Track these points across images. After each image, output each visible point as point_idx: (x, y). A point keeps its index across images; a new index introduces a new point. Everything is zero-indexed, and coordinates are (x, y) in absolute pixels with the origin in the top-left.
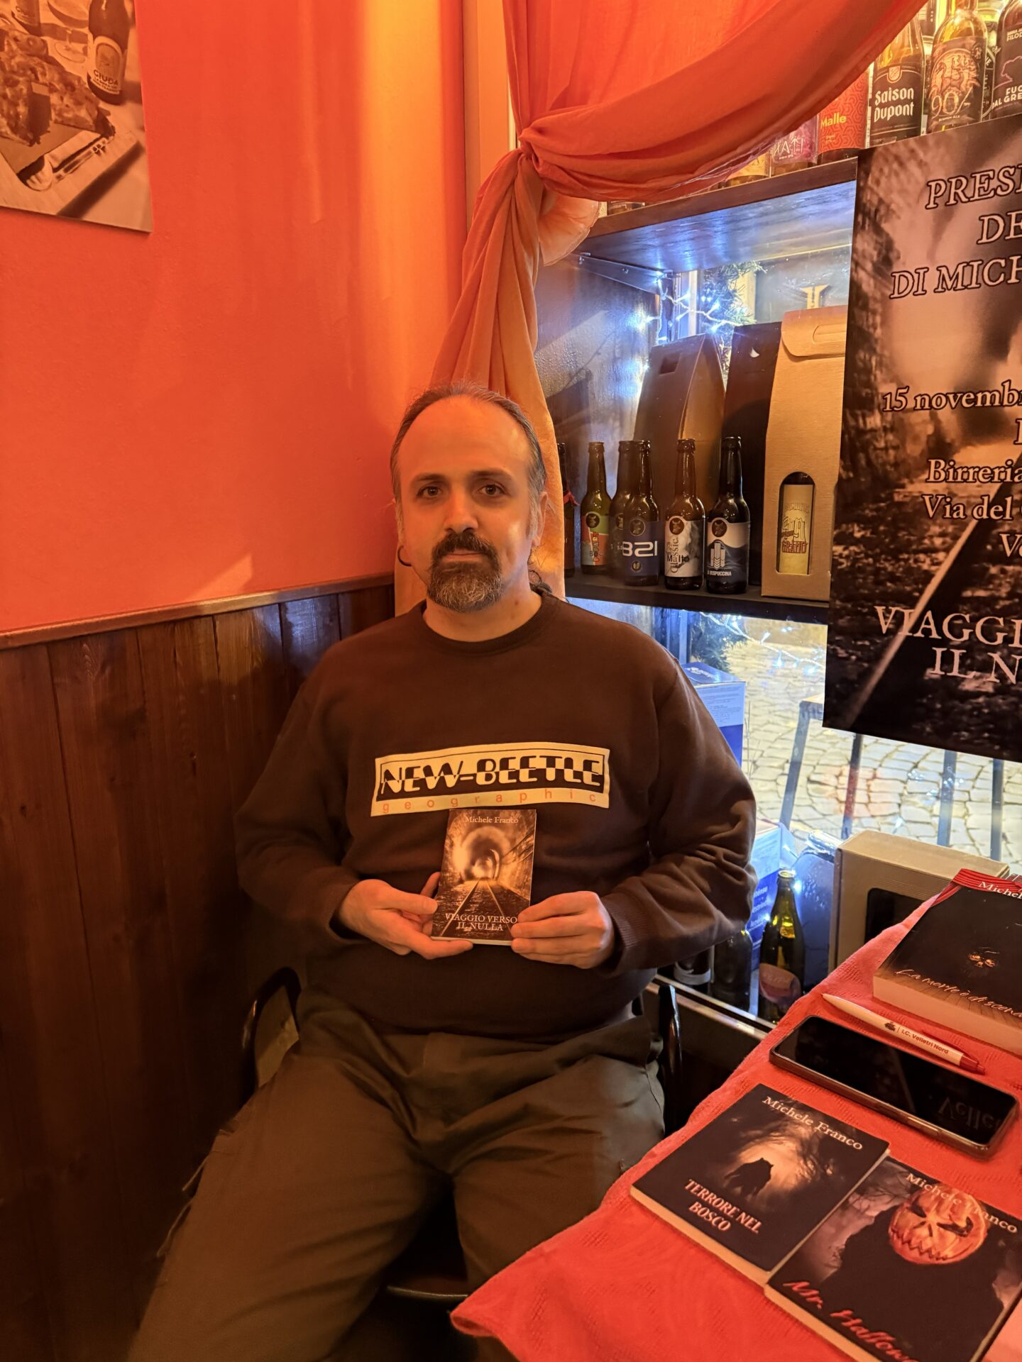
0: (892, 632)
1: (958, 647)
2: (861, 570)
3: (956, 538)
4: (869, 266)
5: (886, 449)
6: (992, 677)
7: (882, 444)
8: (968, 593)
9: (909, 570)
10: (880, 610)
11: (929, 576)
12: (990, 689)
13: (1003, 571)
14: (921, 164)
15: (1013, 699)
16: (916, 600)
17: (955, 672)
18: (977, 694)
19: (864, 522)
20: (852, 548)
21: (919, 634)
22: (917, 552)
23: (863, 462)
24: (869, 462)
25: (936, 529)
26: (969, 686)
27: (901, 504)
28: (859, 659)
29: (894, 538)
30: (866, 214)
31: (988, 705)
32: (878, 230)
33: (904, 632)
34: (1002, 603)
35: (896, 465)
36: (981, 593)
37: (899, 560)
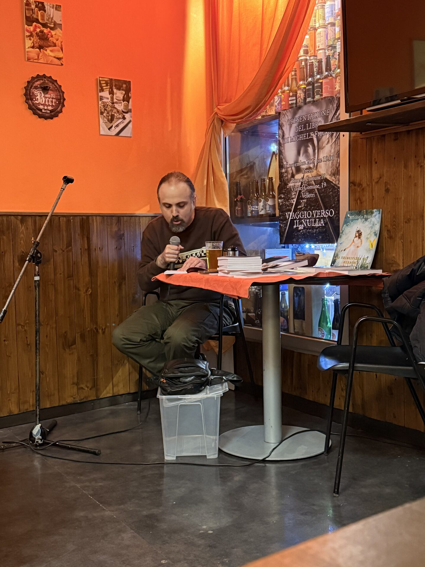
0: (289, 218)
1: (298, 220)
2: (283, 205)
3: (296, 195)
4: (281, 137)
5: (285, 177)
6: (303, 226)
7: (285, 176)
8: (298, 207)
9: (290, 203)
10: (286, 213)
11: (293, 204)
12: (302, 228)
13: (303, 201)
14: (287, 116)
15: (306, 230)
16: (291, 210)
17: (298, 226)
18: (301, 230)
19: (284, 194)
20: (282, 200)
21: (292, 218)
22: (291, 199)
23: (282, 180)
24: (283, 180)
25: (293, 194)
26: (300, 228)
27: (288, 189)
28: (284, 226)
29: (288, 196)
30: (280, 126)
31: (303, 232)
32: (282, 129)
33: (290, 218)
34: (303, 208)
35: (287, 180)
36: (300, 207)
37: (288, 201)
